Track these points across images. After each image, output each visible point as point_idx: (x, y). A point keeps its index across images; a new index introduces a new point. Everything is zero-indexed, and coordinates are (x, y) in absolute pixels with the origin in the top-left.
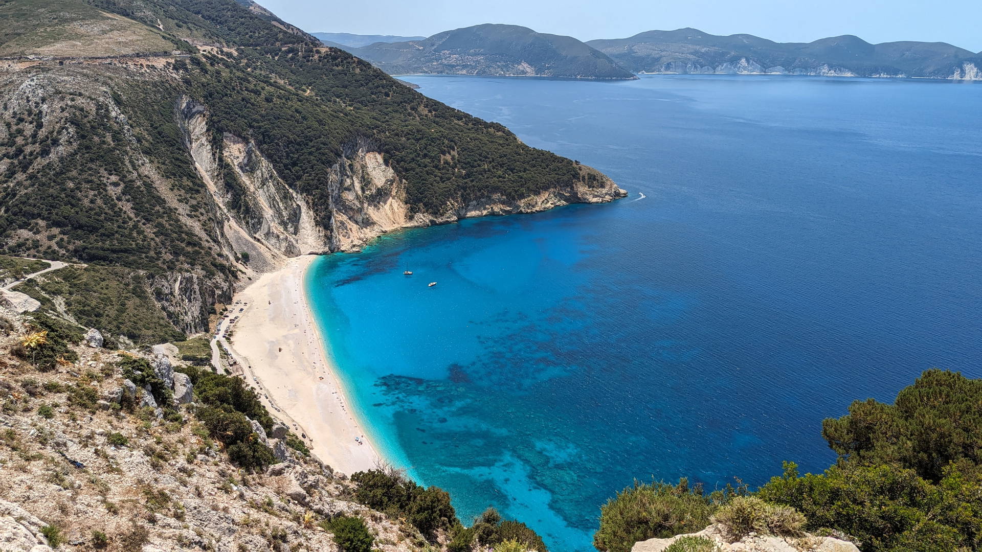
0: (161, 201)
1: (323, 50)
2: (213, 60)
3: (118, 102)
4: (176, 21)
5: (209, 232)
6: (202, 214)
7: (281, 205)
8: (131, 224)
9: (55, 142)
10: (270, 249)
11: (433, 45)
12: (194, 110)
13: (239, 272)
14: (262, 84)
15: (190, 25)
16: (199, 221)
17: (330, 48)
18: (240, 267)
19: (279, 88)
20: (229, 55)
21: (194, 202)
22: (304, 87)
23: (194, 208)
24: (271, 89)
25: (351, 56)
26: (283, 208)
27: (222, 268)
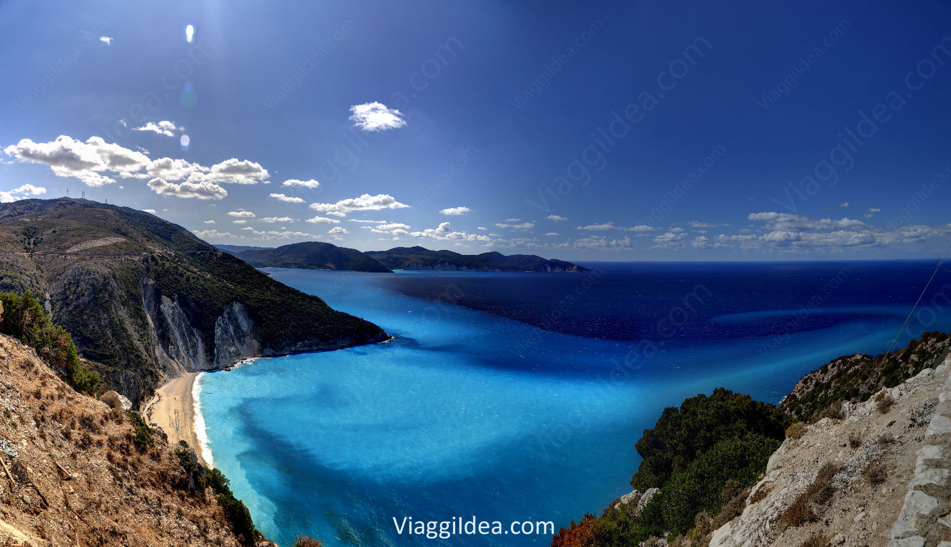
0: (125, 330)
1: (219, 254)
2: (162, 258)
3: (115, 278)
4: (147, 238)
5: (147, 350)
6: (145, 340)
7: (187, 338)
8: (109, 341)
9: (83, 295)
10: (178, 364)
11: (278, 252)
12: (149, 283)
13: (160, 377)
14: (185, 271)
15: (153, 240)
16: (143, 344)
17: (223, 253)
18: (161, 373)
19: (193, 273)
20: (170, 255)
21: (142, 333)
22: (207, 273)
23: (142, 336)
24: (190, 273)
25: (234, 257)
26: (188, 340)
27: (151, 373)
